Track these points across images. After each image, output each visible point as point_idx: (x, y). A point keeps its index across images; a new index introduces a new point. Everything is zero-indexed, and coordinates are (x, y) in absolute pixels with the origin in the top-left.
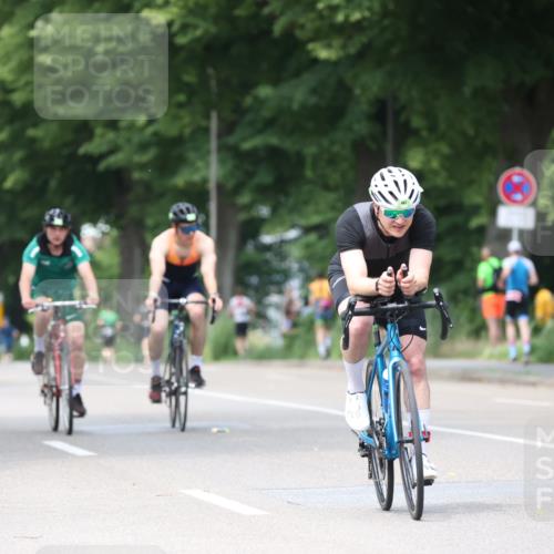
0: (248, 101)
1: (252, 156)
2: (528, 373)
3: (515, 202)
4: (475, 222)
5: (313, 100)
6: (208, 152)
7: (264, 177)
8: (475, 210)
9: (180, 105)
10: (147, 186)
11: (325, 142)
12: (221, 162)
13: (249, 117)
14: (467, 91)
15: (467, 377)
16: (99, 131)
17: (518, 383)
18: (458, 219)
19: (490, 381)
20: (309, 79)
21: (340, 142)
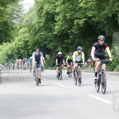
0: (64, 42)
1: (64, 48)
4: (88, 55)
5: (71, 42)
6: (60, 47)
7: (65, 50)
8: (88, 54)
10: (53, 51)
12: (61, 48)
13: (64, 44)
14: (88, 40)
15: (87, 72)
16: (47, 45)
18: (87, 55)
19: (90, 72)
20: (70, 39)
21: (73, 46)
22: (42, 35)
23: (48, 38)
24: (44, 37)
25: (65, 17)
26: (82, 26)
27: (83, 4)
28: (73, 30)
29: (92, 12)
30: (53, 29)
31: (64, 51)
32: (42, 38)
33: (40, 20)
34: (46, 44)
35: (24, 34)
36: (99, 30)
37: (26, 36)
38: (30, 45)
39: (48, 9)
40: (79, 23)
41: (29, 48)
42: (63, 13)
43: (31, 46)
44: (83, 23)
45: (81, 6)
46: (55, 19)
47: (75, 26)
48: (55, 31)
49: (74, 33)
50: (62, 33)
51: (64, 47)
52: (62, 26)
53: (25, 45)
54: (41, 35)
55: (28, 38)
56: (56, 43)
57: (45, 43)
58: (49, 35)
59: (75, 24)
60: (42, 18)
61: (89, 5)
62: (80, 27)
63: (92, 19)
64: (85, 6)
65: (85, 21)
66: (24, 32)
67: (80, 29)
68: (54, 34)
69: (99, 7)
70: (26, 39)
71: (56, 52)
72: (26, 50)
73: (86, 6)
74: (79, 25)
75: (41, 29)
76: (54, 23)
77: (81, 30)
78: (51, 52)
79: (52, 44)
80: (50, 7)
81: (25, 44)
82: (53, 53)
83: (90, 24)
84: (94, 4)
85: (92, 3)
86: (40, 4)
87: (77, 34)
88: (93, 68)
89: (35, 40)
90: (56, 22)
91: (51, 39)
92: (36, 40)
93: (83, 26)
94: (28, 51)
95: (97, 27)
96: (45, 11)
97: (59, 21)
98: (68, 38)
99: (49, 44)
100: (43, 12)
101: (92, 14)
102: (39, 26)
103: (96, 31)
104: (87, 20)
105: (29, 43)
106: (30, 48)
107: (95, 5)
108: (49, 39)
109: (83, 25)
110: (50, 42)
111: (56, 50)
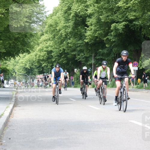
0: (98, 52)
2: (137, 90)
3: (135, 66)
5: (107, 52)
6: (92, 59)
9: (88, 52)
10: (84, 64)
11: (109, 58)
12: (94, 60)
13: (98, 54)
16: (77, 56)
17: (135, 92)
19: (131, 91)
20: (106, 49)
22: (70, 44)
23: (78, 47)
24: (73, 46)
25: (99, 20)
26: (121, 31)
27: (122, 2)
28: (110, 37)
29: (134, 14)
30: (84, 35)
31: (98, 63)
32: (70, 47)
33: (67, 25)
34: (75, 55)
35: (47, 42)
36: (143, 36)
37: (49, 45)
38: (54, 56)
39: (77, 10)
40: (118, 27)
41: (53, 60)
42: (96, 15)
43: (56, 57)
44: (123, 27)
45: (120, 6)
46: (87, 22)
47: (112, 31)
48: (87, 38)
49: (112, 40)
50: (95, 40)
51: (99, 58)
52: (95, 31)
53: (48, 56)
54: (68, 43)
55: (52, 47)
56: (88, 54)
57: (74, 53)
58: (79, 43)
59: (112, 28)
60: (69, 21)
61: (130, 4)
62: (119, 33)
63: (134, 22)
64: (125, 6)
65: (125, 25)
66: (47, 40)
67: (118, 35)
68: (85, 43)
69: (143, 7)
70: (49, 48)
71: (88, 65)
72: (48, 63)
73: (127, 5)
74: (118, 30)
75: (69, 36)
76: (85, 27)
77: (120, 37)
78: (82, 65)
79: (83, 54)
80: (80, 7)
83: (132, 29)
84: (137, 2)
85: (133, 2)
86: (67, 4)
87: (114, 42)
88: (136, 86)
89: (60, 50)
90: (88, 27)
91: (81, 48)
92: (62, 50)
93: (123, 32)
94: (52, 64)
95: (141, 33)
96: (74, 13)
97: (91, 25)
98: (104, 47)
99: (79, 55)
100: (71, 13)
101: (134, 16)
102: (66, 32)
103: (140, 38)
104: (128, 24)
105: (53, 54)
106: (55, 60)
107: (138, 4)
108: (78, 49)
109: (123, 30)
110: (80, 53)
111: (88, 62)
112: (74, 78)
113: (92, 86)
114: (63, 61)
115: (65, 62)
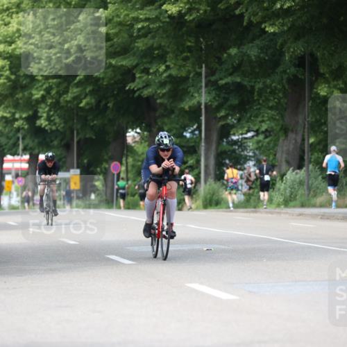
6: (201, 87)
7: (234, 101)
10: (166, 107)
16: (138, 75)
24: (116, 34)
31: (225, 106)
34: (129, 74)
35: (7, 19)
37: (18, 30)
38: (40, 78)
41: (37, 95)
43: (49, 82)
51: (226, 84)
53: (13, 77)
56: (181, 66)
66: (8, 9)
68: (170, 17)
70: (19, 43)
71: (182, 110)
72: (16, 106)
78: (157, 114)
79: (163, 68)
81: (12, 73)
82: (166, 120)
91: (154, 42)
94: (31, 113)
99: (146, 71)
106: (43, 97)
108: (140, 44)
111: (182, 100)
112: (123, 168)
113: (200, 202)
114: (78, 99)
115: (87, 104)
